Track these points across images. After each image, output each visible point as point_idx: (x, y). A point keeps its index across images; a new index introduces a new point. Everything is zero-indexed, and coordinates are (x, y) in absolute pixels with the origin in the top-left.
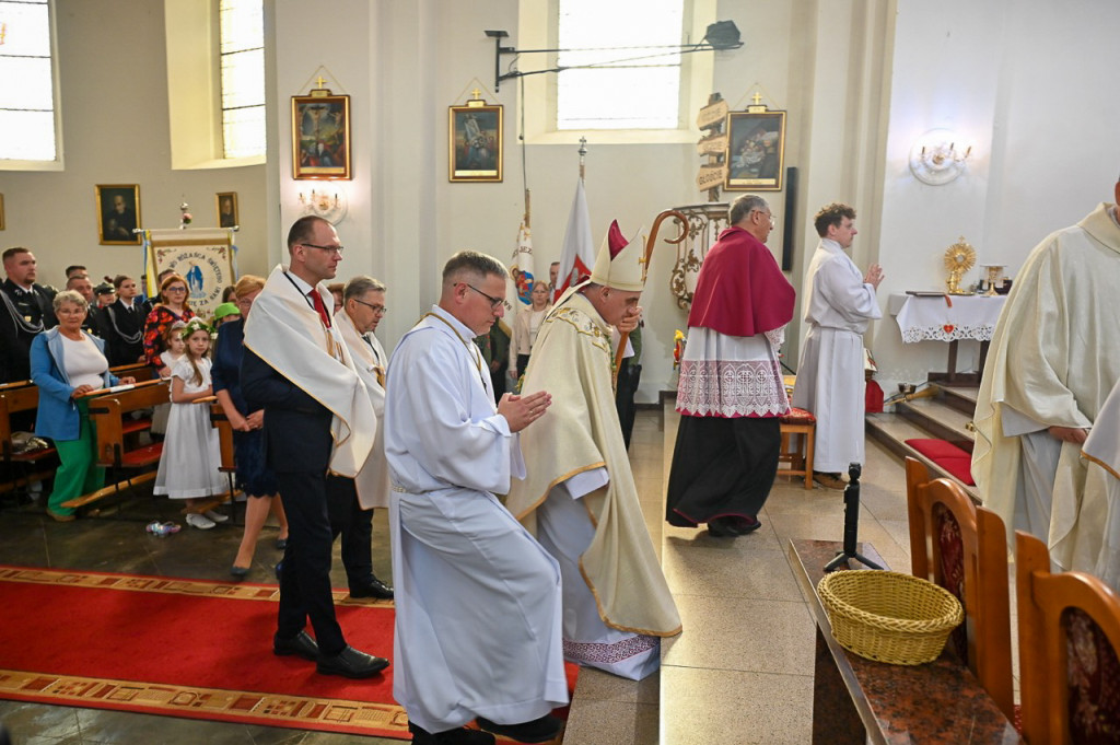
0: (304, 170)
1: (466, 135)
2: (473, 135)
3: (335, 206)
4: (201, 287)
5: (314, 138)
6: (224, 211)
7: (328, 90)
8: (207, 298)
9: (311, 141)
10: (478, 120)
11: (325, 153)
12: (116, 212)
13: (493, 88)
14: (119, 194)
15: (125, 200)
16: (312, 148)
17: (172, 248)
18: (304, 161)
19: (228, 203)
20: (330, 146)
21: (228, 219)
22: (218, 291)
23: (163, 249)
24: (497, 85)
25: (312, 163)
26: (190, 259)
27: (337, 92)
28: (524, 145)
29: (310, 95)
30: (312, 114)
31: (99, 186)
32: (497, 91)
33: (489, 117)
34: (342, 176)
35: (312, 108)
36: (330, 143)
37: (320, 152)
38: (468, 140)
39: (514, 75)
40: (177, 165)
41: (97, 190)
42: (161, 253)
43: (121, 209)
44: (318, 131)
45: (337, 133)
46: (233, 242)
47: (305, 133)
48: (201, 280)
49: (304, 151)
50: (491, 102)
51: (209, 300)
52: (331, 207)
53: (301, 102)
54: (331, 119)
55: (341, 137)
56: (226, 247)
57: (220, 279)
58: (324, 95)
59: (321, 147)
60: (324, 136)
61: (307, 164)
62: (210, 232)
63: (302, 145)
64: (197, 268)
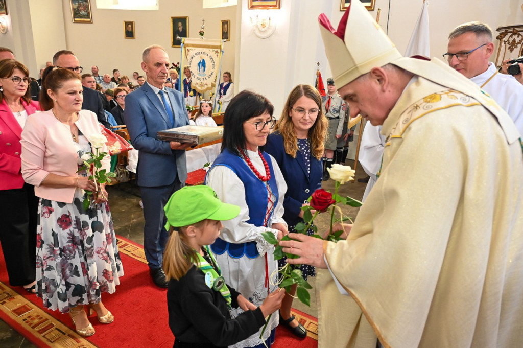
0: (255, 3)
3: (269, 25)
4: (204, 70)
6: (224, 30)
8: (206, 77)
12: (178, 30)
14: (180, 22)
15: (183, 25)
17: (193, 48)
19: (226, 26)
21: (225, 35)
22: (212, 74)
23: (189, 48)
26: (201, 55)
31: (172, 18)
34: (275, 6)
40: (204, 7)
41: (171, 20)
42: (188, 51)
43: (180, 29)
46: (222, 47)
48: (204, 67)
51: (207, 78)
52: (267, 26)
56: (219, 50)
57: (214, 67)
62: (215, 41)
64: (203, 60)
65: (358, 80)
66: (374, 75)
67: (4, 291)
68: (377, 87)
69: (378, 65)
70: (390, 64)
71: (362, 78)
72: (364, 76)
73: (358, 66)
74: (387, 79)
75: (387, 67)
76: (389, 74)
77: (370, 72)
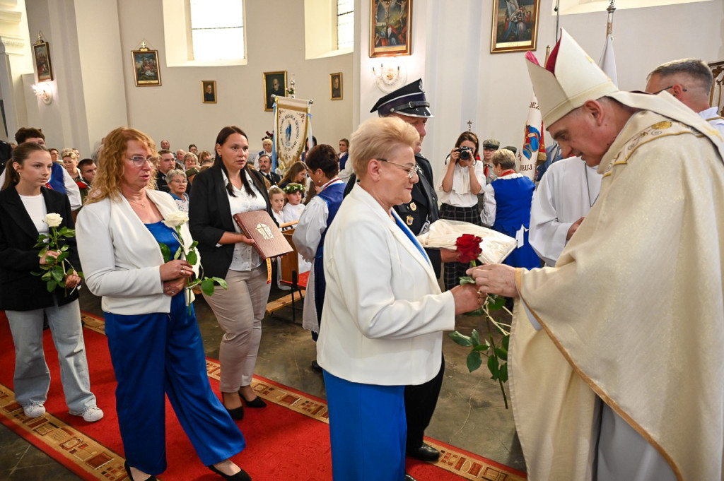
0: (378, 50)
1: (507, 13)
2: (513, 11)
3: (398, 76)
5: (385, 24)
6: (334, 87)
9: (383, 27)
11: (393, 35)
12: (274, 89)
14: (276, 78)
15: (279, 82)
16: (383, 32)
18: (377, 43)
19: (337, 80)
20: (396, 29)
21: (336, 93)
25: (383, 43)
28: (558, 16)
30: (384, 5)
31: (265, 73)
34: (404, 52)
36: (397, 26)
37: (389, 35)
38: (508, 17)
40: (308, 57)
41: (264, 76)
43: (276, 87)
44: (388, 18)
45: (402, 18)
47: (378, 20)
49: (377, 35)
52: (395, 77)
54: (397, 7)
55: (404, 21)
59: (390, 30)
60: (392, 22)
61: (379, 45)
63: (377, 30)
64: (290, 126)
65: (570, 115)
66: (588, 109)
68: (591, 120)
69: (594, 98)
70: (605, 97)
71: (574, 112)
72: (577, 111)
73: (570, 99)
74: (602, 111)
75: (603, 100)
76: (605, 107)
77: (583, 106)
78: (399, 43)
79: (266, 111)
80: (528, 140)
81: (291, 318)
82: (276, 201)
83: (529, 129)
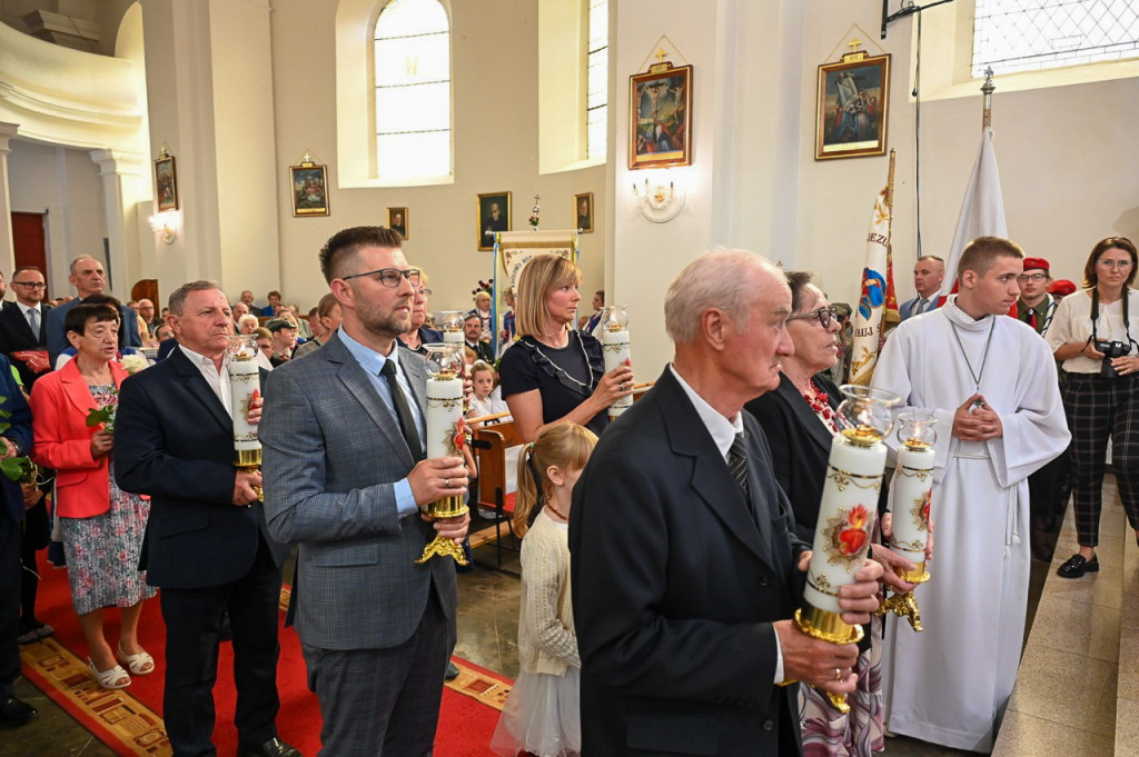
0: (641, 158)
1: (839, 100)
2: (848, 98)
3: (671, 197)
5: (651, 121)
6: (581, 213)
7: (669, 63)
9: (649, 125)
10: (854, 79)
11: (664, 136)
12: (492, 219)
13: (879, 33)
14: (495, 202)
15: (500, 207)
16: (649, 132)
17: (518, 250)
18: (640, 148)
19: (585, 204)
20: (669, 127)
21: (584, 222)
23: (510, 251)
24: (884, 28)
25: (649, 149)
27: (678, 63)
28: (918, 103)
29: (649, 72)
30: (651, 93)
31: (479, 196)
32: (883, 37)
33: (872, 73)
34: (681, 161)
35: (651, 87)
36: (670, 124)
37: (658, 136)
38: (841, 106)
39: (908, 12)
40: (544, 169)
41: (478, 200)
42: (508, 255)
43: (496, 216)
44: (656, 112)
45: (677, 112)
46: (576, 244)
47: (642, 116)
49: (641, 137)
50: (874, 52)
52: (667, 198)
53: (639, 81)
54: (670, 96)
55: (681, 116)
56: (569, 250)
58: (664, 69)
59: (659, 130)
60: (662, 118)
61: (644, 151)
62: (562, 234)
63: (639, 130)
67: (153, 727)
78: (672, 148)
79: (479, 250)
80: (866, 290)
81: (494, 562)
82: (481, 381)
83: (868, 274)
